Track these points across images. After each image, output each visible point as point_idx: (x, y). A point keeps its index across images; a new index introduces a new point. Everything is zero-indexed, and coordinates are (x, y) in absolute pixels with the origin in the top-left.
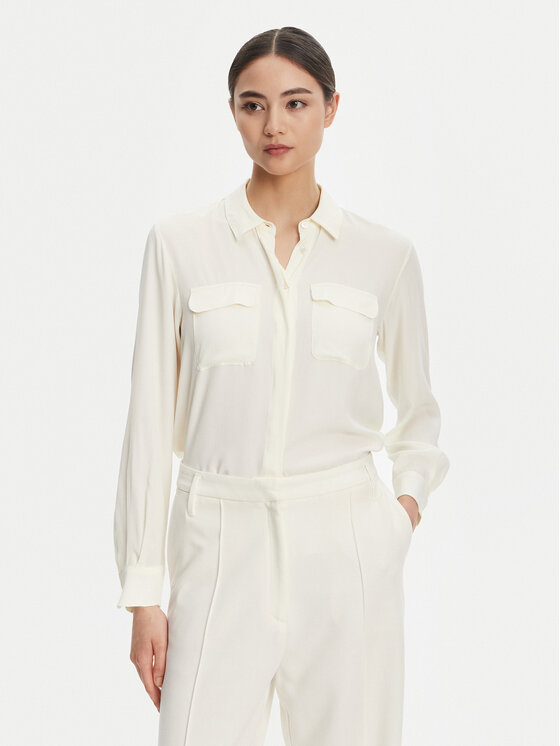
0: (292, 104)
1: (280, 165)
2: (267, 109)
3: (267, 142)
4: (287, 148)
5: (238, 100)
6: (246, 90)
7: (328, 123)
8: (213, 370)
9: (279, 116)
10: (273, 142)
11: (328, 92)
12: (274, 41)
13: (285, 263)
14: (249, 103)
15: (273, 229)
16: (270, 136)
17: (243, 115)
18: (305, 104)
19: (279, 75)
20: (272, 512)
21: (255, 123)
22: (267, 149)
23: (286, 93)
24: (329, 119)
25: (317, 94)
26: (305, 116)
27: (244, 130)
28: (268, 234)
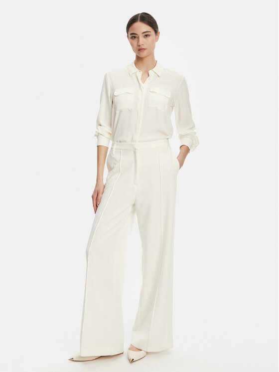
0: (146, 36)
1: (144, 54)
2: (138, 38)
3: (139, 47)
4: (144, 49)
5: (130, 36)
6: (132, 32)
7: (157, 40)
8: (121, 111)
9: (142, 40)
10: (141, 47)
11: (156, 31)
12: (139, 18)
13: (144, 83)
14: (133, 37)
15: (141, 73)
16: (139, 46)
17: (131, 40)
18: (149, 36)
19: (141, 27)
20: (135, 152)
21: (135, 42)
22: (139, 50)
23: (143, 33)
24: (157, 39)
25: (153, 32)
26: (150, 39)
27: (132, 44)
28: (140, 74)
